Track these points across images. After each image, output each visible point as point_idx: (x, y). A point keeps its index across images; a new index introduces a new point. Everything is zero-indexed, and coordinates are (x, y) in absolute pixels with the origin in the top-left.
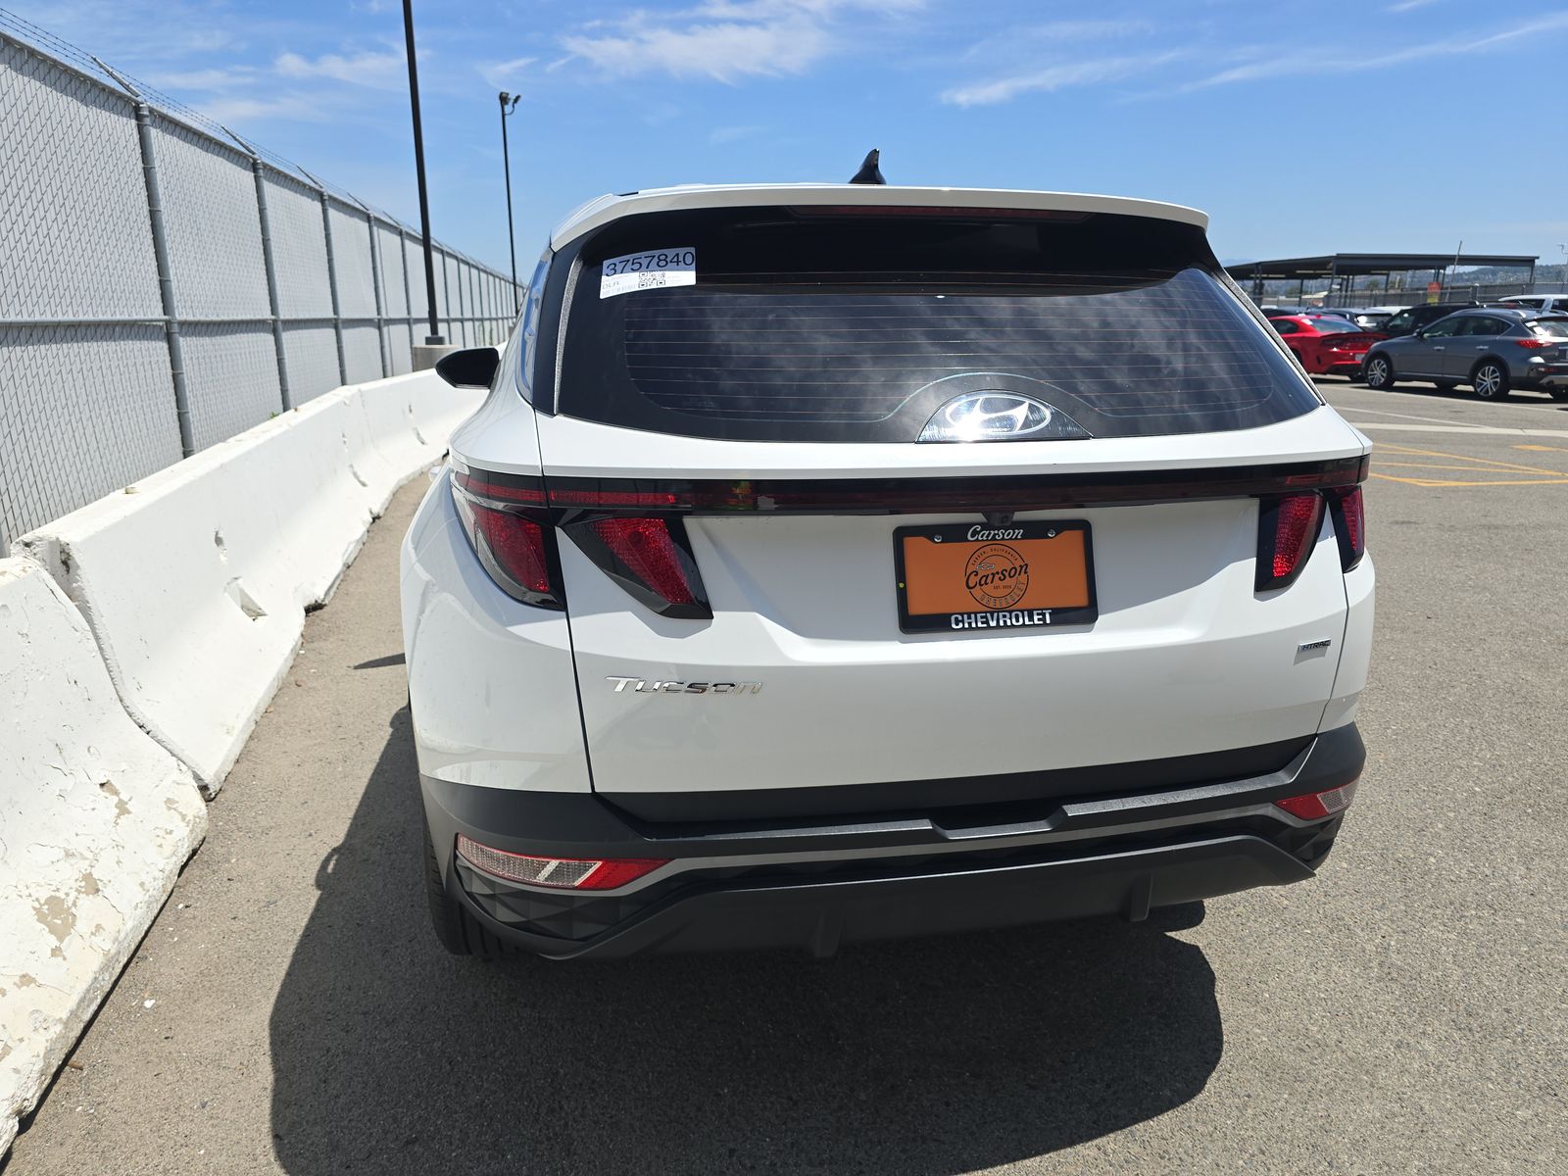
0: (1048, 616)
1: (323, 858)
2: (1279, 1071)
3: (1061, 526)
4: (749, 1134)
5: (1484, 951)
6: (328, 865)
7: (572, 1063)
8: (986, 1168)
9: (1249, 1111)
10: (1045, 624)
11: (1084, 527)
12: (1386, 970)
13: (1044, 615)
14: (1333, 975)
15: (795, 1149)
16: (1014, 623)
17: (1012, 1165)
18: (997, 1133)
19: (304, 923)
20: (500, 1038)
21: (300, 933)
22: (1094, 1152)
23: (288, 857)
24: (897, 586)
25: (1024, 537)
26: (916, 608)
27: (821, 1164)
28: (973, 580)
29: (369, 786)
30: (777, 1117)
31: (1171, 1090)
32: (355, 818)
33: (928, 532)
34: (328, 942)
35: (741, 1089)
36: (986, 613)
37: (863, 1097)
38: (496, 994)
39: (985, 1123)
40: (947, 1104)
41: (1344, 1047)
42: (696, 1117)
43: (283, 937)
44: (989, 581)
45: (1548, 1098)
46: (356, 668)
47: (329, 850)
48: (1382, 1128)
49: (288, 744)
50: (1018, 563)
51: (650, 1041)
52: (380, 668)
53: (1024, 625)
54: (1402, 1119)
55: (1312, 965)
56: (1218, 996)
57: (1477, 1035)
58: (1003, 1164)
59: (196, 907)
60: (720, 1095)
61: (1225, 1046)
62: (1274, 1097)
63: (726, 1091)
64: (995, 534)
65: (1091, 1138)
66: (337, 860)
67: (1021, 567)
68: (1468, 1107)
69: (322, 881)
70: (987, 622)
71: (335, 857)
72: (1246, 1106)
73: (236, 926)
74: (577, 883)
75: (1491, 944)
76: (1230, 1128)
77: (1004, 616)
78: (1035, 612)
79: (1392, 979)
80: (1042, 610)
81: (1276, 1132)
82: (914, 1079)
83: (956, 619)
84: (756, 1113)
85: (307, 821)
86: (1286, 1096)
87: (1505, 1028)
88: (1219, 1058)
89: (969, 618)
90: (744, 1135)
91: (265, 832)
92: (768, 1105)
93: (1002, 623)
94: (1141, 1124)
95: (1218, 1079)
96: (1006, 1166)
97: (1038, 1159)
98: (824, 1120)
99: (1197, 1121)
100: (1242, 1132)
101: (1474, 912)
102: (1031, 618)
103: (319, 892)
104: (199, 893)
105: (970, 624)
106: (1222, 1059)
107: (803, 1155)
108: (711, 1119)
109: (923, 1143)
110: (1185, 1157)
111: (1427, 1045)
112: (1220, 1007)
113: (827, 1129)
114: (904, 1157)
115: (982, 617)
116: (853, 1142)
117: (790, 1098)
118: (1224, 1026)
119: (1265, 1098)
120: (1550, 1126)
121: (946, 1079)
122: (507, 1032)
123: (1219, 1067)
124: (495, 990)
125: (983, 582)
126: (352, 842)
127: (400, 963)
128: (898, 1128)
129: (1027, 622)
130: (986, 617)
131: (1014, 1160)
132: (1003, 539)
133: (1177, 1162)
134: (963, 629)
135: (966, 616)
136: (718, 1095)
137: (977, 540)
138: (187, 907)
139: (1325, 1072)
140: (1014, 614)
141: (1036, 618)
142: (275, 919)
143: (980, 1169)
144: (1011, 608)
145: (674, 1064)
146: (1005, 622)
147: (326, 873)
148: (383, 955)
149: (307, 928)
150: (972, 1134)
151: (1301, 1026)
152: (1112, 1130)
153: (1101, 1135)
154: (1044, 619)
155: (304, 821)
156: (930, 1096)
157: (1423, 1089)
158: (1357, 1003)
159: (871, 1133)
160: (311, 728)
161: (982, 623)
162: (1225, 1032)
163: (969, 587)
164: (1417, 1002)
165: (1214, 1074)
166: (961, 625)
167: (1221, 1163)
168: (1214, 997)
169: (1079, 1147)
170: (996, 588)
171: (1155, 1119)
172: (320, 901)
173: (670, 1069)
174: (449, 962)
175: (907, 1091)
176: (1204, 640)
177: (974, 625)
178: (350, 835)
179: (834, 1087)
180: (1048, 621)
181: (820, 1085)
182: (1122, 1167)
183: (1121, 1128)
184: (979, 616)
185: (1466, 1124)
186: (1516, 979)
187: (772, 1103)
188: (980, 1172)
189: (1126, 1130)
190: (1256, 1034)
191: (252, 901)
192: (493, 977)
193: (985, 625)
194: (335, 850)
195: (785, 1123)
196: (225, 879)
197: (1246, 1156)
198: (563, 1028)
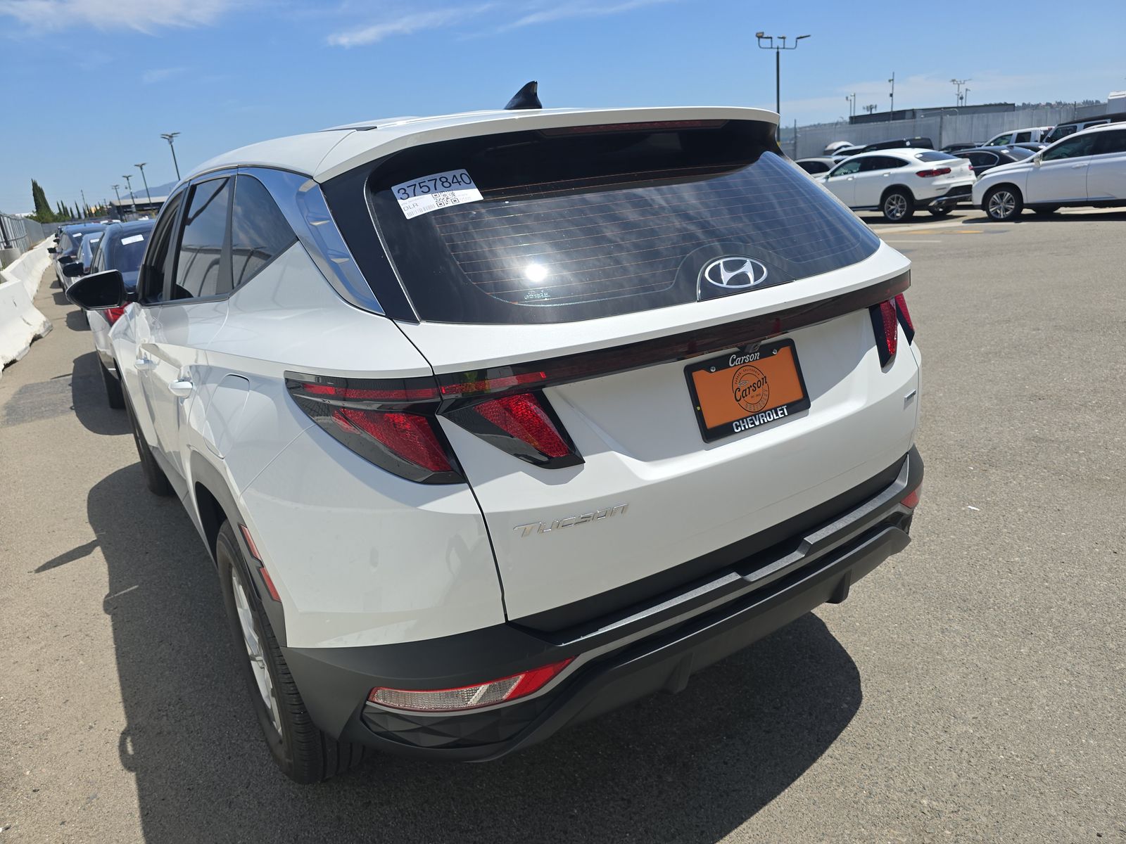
0: (785, 410)
1: (117, 744)
2: (894, 669)
3: (779, 345)
4: (612, 836)
5: (947, 560)
6: (126, 748)
7: (449, 835)
8: (776, 797)
9: (895, 701)
10: (785, 416)
11: (790, 343)
12: (908, 588)
13: (783, 410)
14: (883, 599)
15: (650, 834)
16: (769, 420)
17: (789, 788)
18: (767, 771)
19: (135, 803)
20: (378, 837)
21: (137, 814)
22: (829, 761)
23: (81, 753)
24: (695, 409)
25: (761, 357)
26: (710, 424)
27: (674, 837)
28: (739, 395)
29: (120, 670)
30: (623, 816)
31: (846, 703)
32: (125, 700)
33: (705, 365)
34: (171, 813)
35: (585, 806)
36: (751, 416)
37: (670, 780)
38: (351, 805)
39: (756, 767)
40: (725, 763)
41: (917, 642)
42: (567, 838)
43: (124, 823)
44: (747, 393)
45: (1029, 637)
46: (38, 571)
47: (119, 735)
48: (966, 684)
49: (14, 655)
50: (761, 377)
51: (497, 796)
52: (62, 566)
53: (774, 419)
54: (972, 676)
55: (869, 597)
56: (833, 634)
57: (975, 612)
58: (783, 790)
59: (17, 826)
60: (573, 816)
61: (857, 664)
62: (902, 687)
63: (576, 811)
64: (744, 359)
65: (822, 752)
66: (132, 741)
67: (763, 379)
68: (998, 656)
69: (129, 763)
70: (753, 423)
71: (129, 740)
72: (891, 698)
73: (68, 829)
74: (504, 697)
75: (948, 555)
76: (892, 715)
77: (762, 416)
78: (778, 409)
79: (914, 592)
80: (781, 406)
81: (917, 708)
82: (694, 754)
83: (736, 424)
84: (607, 819)
85: (79, 717)
86: (907, 684)
87: (986, 603)
88: (858, 673)
89: (743, 422)
90: (609, 838)
91: (43, 737)
92: (612, 810)
93: (762, 422)
94: (844, 731)
95: (866, 687)
96: (786, 790)
97: (801, 778)
98: (655, 806)
99: (872, 718)
100: (900, 715)
101: (928, 539)
102: (777, 415)
103: (133, 774)
104: (11, 813)
105: (744, 426)
106: (860, 673)
107: (657, 836)
108: (578, 836)
109: (728, 796)
110: (880, 743)
111: (956, 627)
112: (839, 641)
113: (661, 811)
114: (722, 810)
115: (750, 420)
116: (684, 813)
117: (623, 799)
118: (848, 652)
119: (897, 689)
120: (1040, 653)
121: (713, 746)
122: (380, 830)
123: (862, 680)
124: (347, 801)
125: (744, 395)
126: (137, 722)
127: (249, 808)
128: (706, 792)
129: (776, 418)
130: (752, 420)
131: (789, 785)
132: (749, 361)
133: (878, 748)
134: (742, 430)
135: (741, 421)
136: (572, 817)
137: (735, 365)
138: (7, 829)
139: (918, 661)
140: (767, 413)
141: (779, 413)
142: (104, 810)
143: (773, 798)
144: (764, 410)
145: (526, 806)
146: (763, 420)
147: (129, 755)
148: (230, 807)
149: (142, 808)
150: (753, 777)
151: (887, 637)
152: (831, 742)
153: (826, 748)
154: (783, 413)
155: (76, 718)
156: (711, 762)
157: (970, 653)
158: (906, 613)
159: (691, 803)
160: (27, 634)
161: (752, 424)
162: (851, 656)
163: (738, 401)
164: (935, 602)
165: (862, 684)
166: (740, 429)
167: (901, 739)
168: (831, 635)
169: (819, 760)
170: (752, 397)
171: (849, 725)
172: (139, 782)
173: (525, 811)
174: (293, 793)
175: (695, 764)
176: (868, 405)
177: (747, 427)
178: (130, 715)
179: (646, 780)
180: (786, 414)
181: (637, 782)
182: (851, 764)
183: (835, 738)
184: (748, 419)
185: (1003, 666)
186: (972, 572)
187: (613, 807)
188: (774, 801)
189: (838, 739)
190: (868, 651)
191: (70, 802)
192: (339, 792)
193: (753, 425)
194: (124, 734)
195: (631, 819)
196: (31, 792)
197: (911, 729)
198: (424, 811)
